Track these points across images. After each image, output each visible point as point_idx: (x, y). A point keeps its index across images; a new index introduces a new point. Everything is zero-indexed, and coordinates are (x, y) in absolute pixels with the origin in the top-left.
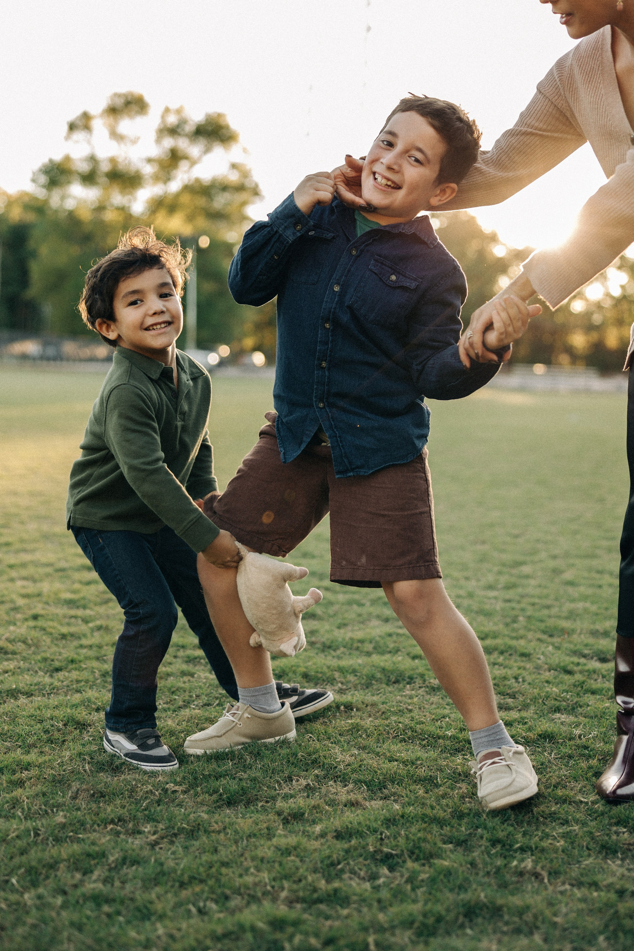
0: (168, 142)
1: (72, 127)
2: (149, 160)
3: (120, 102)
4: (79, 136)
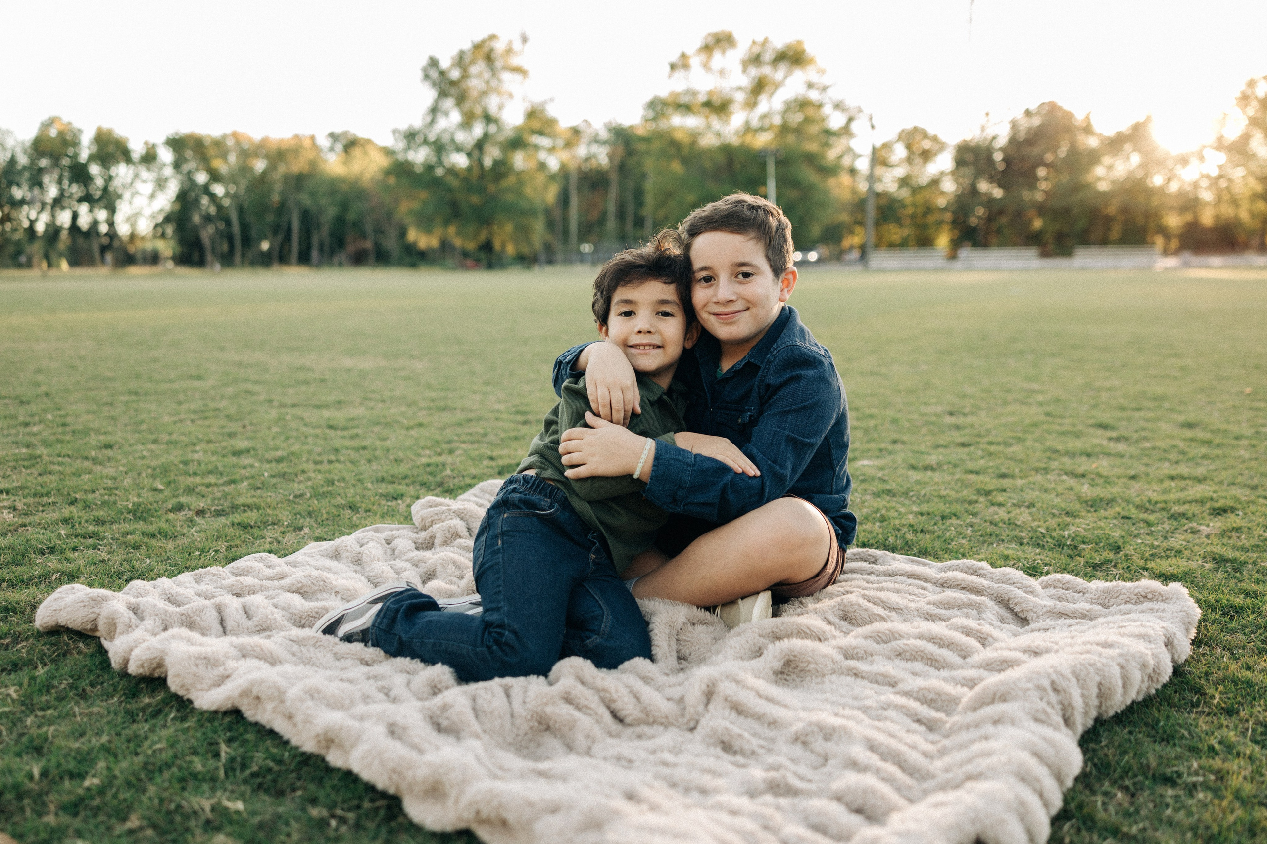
0: (754, 72)
1: (673, 67)
2: (740, 89)
3: (710, 40)
4: (680, 74)
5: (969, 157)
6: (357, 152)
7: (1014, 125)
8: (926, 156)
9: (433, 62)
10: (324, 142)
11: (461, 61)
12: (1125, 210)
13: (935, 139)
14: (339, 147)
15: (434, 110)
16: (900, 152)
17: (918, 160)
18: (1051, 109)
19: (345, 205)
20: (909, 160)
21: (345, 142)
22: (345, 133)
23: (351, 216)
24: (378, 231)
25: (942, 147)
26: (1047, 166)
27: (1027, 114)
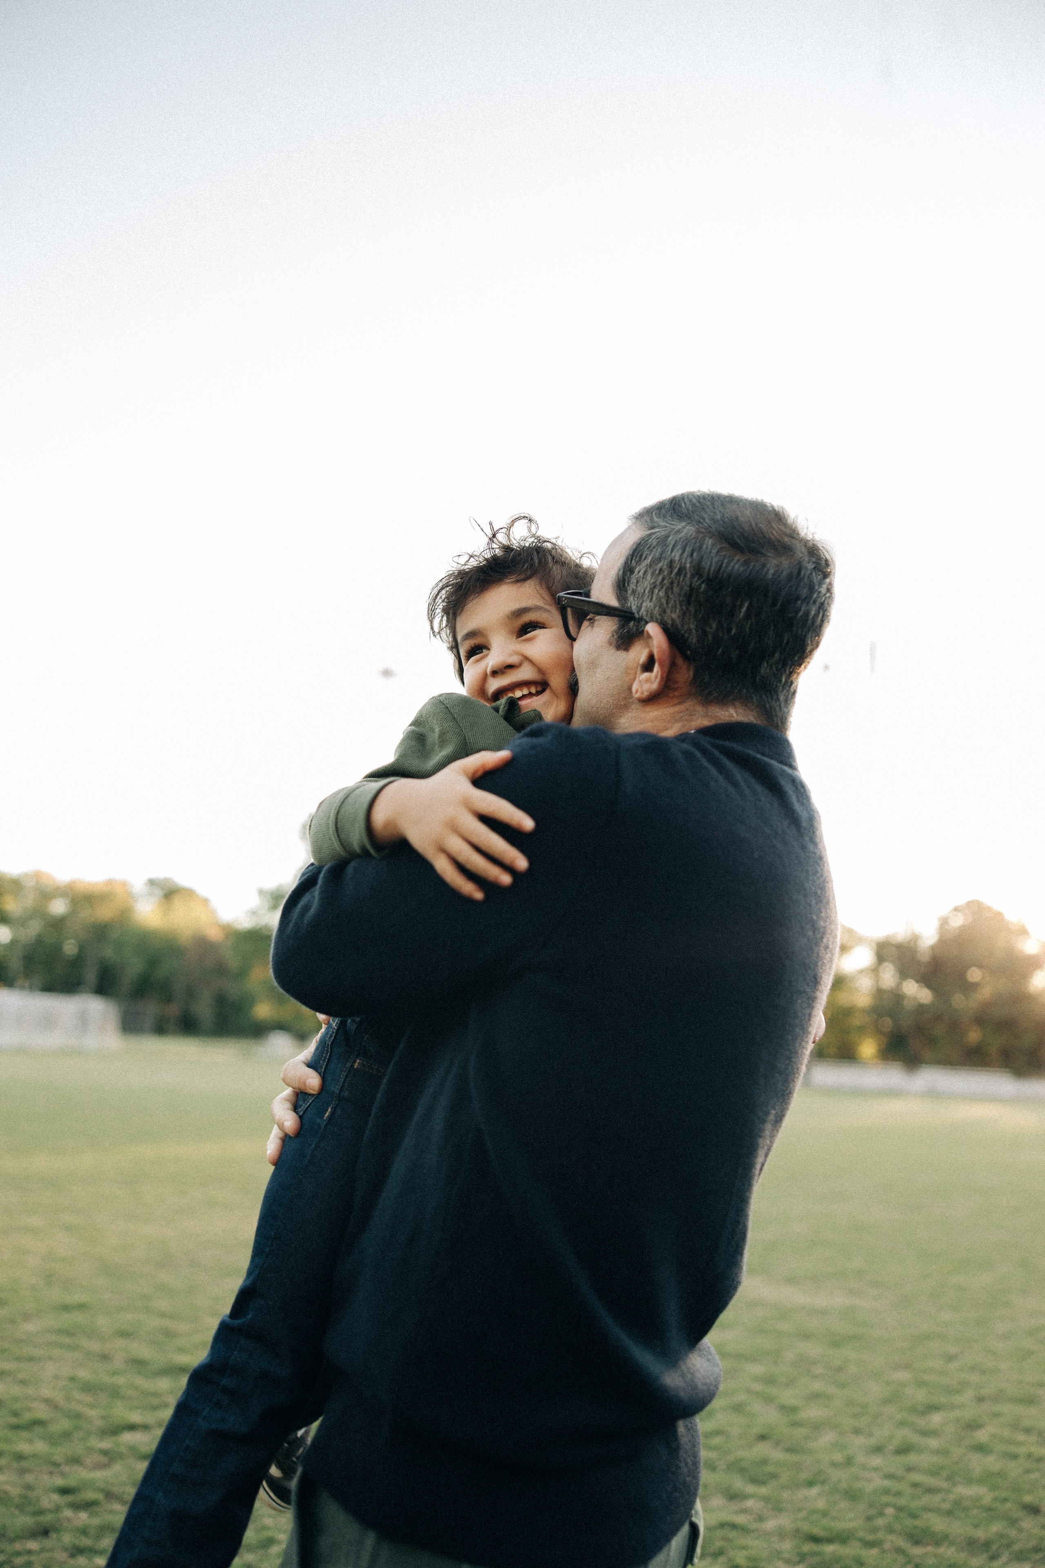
5: (890, 953)
6: (178, 903)
7: (944, 922)
10: (139, 887)
13: (850, 931)
14: (157, 894)
18: (975, 908)
19: (154, 962)
21: (165, 890)
22: (167, 880)
24: (191, 993)
25: (860, 940)
26: (980, 967)
27: (956, 909)
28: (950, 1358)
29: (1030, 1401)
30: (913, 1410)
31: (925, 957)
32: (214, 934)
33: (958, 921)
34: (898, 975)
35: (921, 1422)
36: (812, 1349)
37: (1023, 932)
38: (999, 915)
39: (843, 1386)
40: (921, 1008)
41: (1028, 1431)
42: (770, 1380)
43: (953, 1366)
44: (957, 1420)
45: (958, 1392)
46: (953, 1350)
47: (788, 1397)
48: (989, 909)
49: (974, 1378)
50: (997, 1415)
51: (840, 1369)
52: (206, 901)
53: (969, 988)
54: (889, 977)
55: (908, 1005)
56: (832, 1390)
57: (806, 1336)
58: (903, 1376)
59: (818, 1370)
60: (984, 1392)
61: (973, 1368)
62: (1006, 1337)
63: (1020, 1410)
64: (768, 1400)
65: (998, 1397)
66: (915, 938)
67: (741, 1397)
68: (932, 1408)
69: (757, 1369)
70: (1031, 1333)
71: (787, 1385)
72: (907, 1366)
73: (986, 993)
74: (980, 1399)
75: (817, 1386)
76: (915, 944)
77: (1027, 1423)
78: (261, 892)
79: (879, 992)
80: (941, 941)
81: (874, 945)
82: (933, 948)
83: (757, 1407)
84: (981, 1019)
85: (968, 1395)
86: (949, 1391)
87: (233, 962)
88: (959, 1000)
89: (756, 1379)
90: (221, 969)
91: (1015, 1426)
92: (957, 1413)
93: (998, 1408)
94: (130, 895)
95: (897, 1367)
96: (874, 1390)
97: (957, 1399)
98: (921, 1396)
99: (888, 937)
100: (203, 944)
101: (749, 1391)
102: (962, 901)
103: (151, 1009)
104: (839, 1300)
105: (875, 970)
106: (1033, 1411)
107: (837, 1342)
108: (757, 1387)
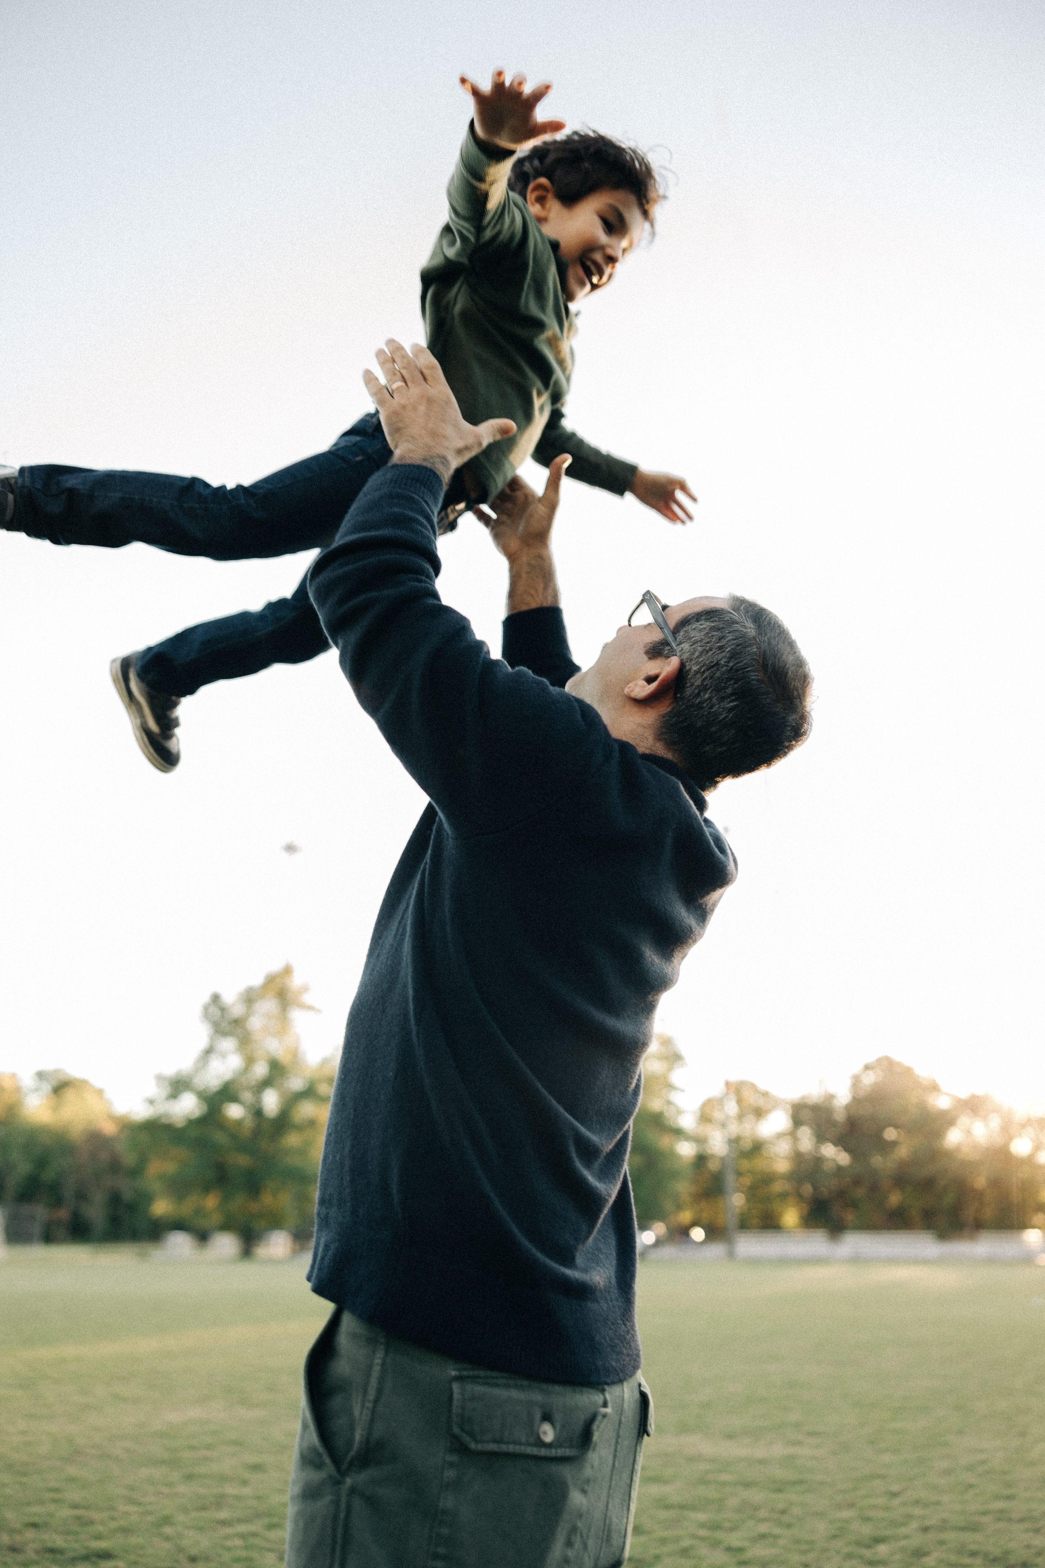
5: (806, 1115)
6: (70, 1095)
7: (856, 1081)
8: (759, 1113)
9: (216, 998)
10: (27, 1080)
11: (250, 998)
12: (996, 1183)
13: (765, 1094)
14: (47, 1087)
15: (209, 1052)
16: (732, 1108)
17: (751, 1117)
18: (887, 1064)
19: (42, 1162)
20: (741, 1117)
21: (55, 1083)
22: (57, 1071)
23: (48, 1175)
24: (81, 1195)
25: (776, 1104)
26: (896, 1127)
27: (867, 1067)
28: (894, 1495)
29: (973, 1528)
30: (858, 1544)
31: (840, 1117)
32: (109, 1128)
33: (869, 1079)
34: (814, 1139)
35: (868, 1553)
36: (756, 1496)
37: (934, 1088)
38: (909, 1071)
39: (789, 1526)
40: (840, 1170)
41: (973, 1554)
42: (716, 1526)
43: (896, 1502)
44: (903, 1550)
45: (904, 1524)
46: (895, 1488)
47: (734, 1539)
48: (899, 1064)
49: (917, 1511)
50: (942, 1543)
51: (783, 1512)
52: (100, 1092)
53: (887, 1147)
54: (806, 1140)
55: (827, 1167)
56: (777, 1531)
57: (747, 1485)
58: (845, 1514)
59: (762, 1514)
60: (927, 1523)
61: (917, 1502)
62: (947, 1472)
63: (967, 1537)
64: (715, 1544)
65: (943, 1526)
66: (831, 1097)
67: (686, 1543)
68: (878, 1540)
69: (702, 1517)
70: (970, 1468)
71: (732, 1530)
72: (851, 1505)
73: (903, 1152)
74: (926, 1530)
75: (763, 1528)
76: (830, 1104)
77: (973, 1547)
78: (159, 1078)
79: (798, 1157)
80: (856, 1101)
81: (789, 1107)
82: (847, 1107)
83: (703, 1550)
84: (900, 1180)
85: (914, 1525)
86: (894, 1524)
87: (129, 1159)
88: (877, 1161)
89: (702, 1525)
90: (115, 1166)
91: (961, 1550)
92: (903, 1543)
93: (943, 1536)
94: (18, 1089)
95: (839, 1507)
96: (821, 1528)
97: (903, 1531)
98: (867, 1530)
99: (803, 1098)
100: (96, 1139)
101: (694, 1537)
102: (871, 1059)
103: (40, 1212)
104: (779, 1450)
105: (792, 1134)
106: (978, 1536)
107: (779, 1487)
108: (703, 1532)
